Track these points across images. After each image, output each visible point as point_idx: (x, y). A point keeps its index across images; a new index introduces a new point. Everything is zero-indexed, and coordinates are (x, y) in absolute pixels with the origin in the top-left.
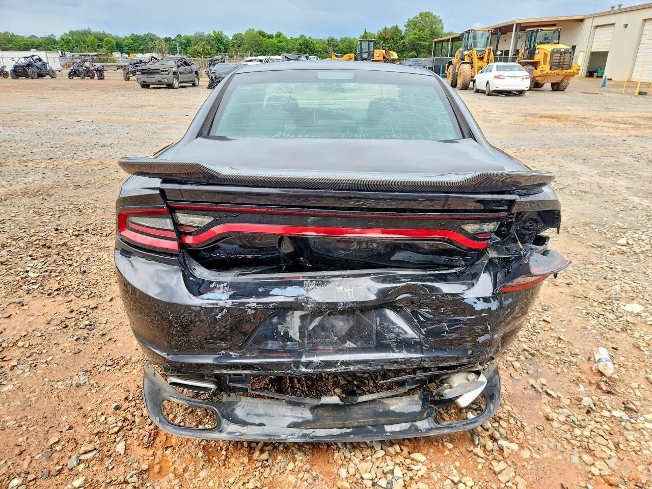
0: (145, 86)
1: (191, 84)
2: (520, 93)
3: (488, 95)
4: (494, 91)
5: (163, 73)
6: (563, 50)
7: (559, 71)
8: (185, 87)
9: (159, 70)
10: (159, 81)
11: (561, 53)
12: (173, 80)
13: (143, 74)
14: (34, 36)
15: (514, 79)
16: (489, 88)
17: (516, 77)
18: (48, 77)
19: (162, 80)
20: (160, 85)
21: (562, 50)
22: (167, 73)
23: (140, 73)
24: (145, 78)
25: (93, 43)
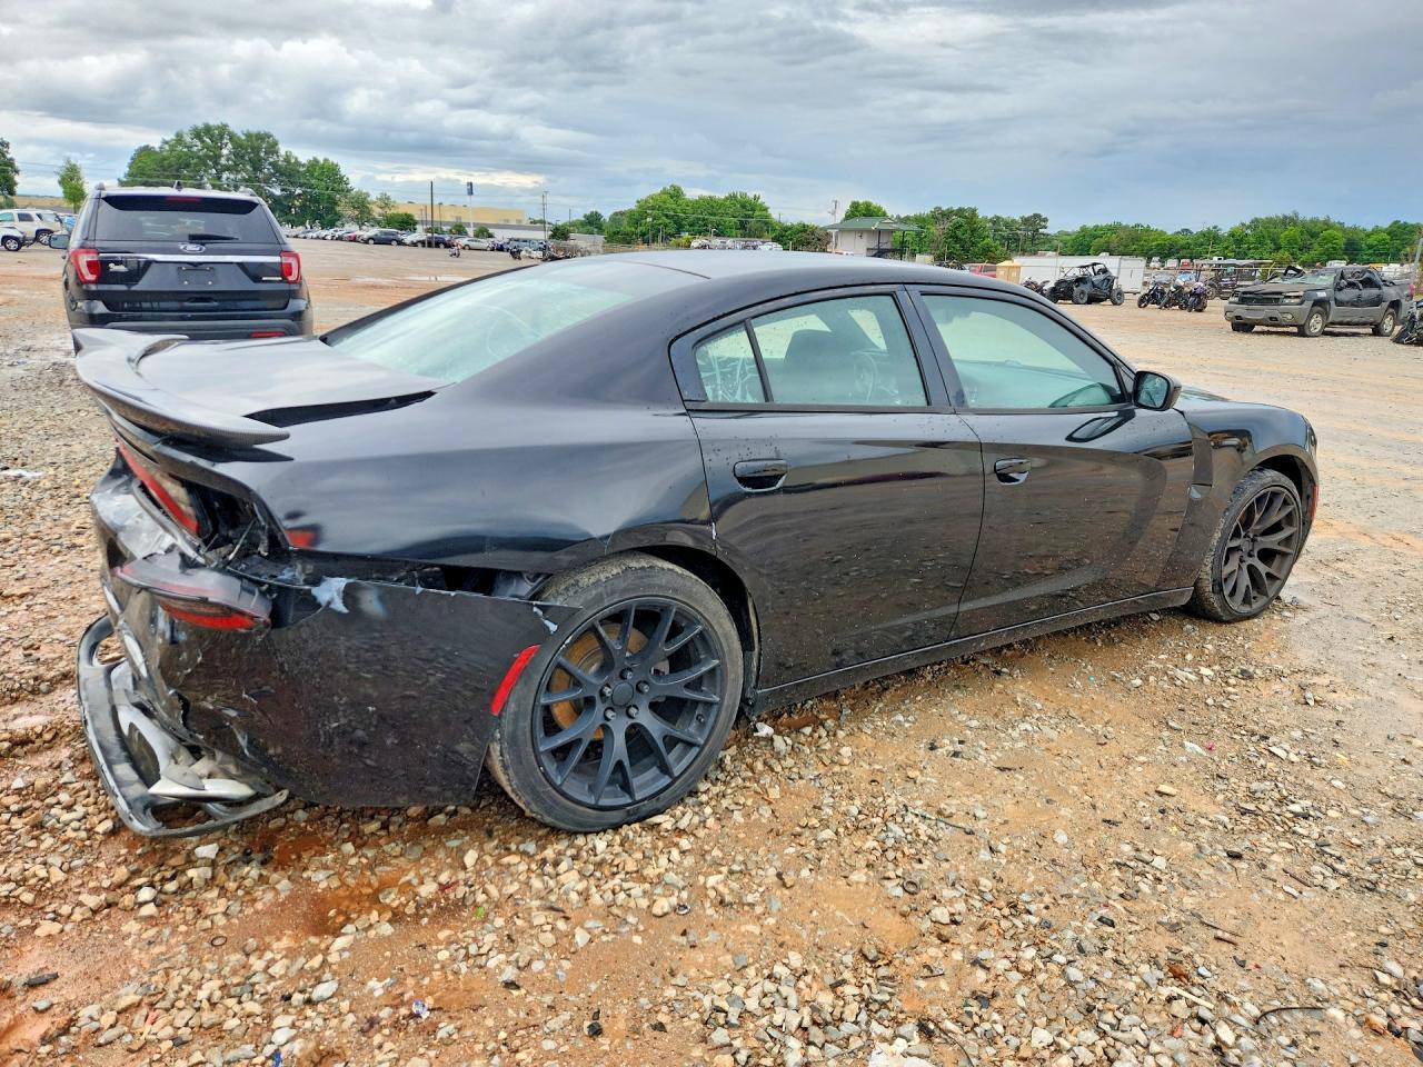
0: (1242, 326)
1: (1370, 331)
5: (1287, 301)
8: (1354, 335)
9: (1280, 293)
10: (1271, 319)
12: (1310, 317)
13: (1243, 301)
14: (1187, 230)
18: (1109, 302)
19: (1280, 317)
20: (1274, 326)
22: (1298, 300)
23: (1236, 299)
24: (1241, 310)
25: (1291, 242)
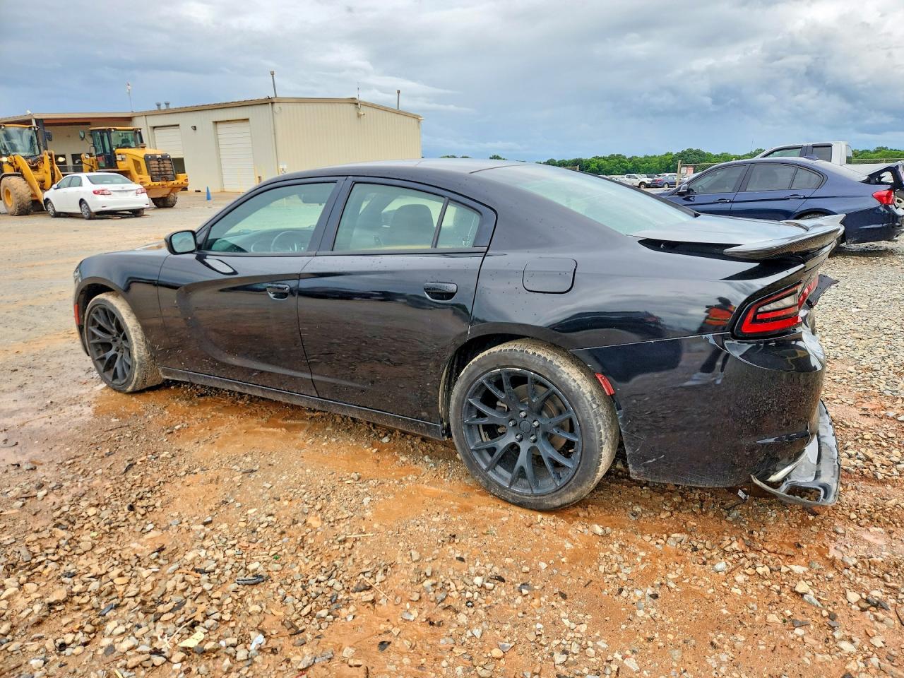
2: (136, 213)
3: (90, 218)
4: (98, 213)
6: (160, 156)
7: (164, 183)
11: (158, 159)
15: (125, 193)
16: (88, 208)
17: (126, 191)
21: (158, 156)
